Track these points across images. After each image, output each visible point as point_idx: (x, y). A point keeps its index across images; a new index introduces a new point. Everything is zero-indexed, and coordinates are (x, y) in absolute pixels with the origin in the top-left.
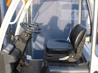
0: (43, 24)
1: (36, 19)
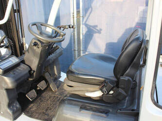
0: (98, 26)
1: (88, 18)
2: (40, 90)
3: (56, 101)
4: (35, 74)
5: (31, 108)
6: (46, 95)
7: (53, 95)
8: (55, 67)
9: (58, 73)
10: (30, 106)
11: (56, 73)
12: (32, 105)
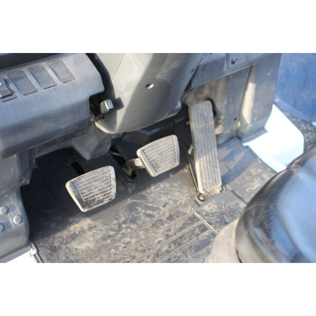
2: (144, 171)
3: (186, 243)
4: (120, 114)
5: (74, 237)
6: (164, 199)
7: (189, 211)
8: (251, 87)
9: (253, 115)
10: (75, 228)
11: (247, 112)
12: (86, 223)
